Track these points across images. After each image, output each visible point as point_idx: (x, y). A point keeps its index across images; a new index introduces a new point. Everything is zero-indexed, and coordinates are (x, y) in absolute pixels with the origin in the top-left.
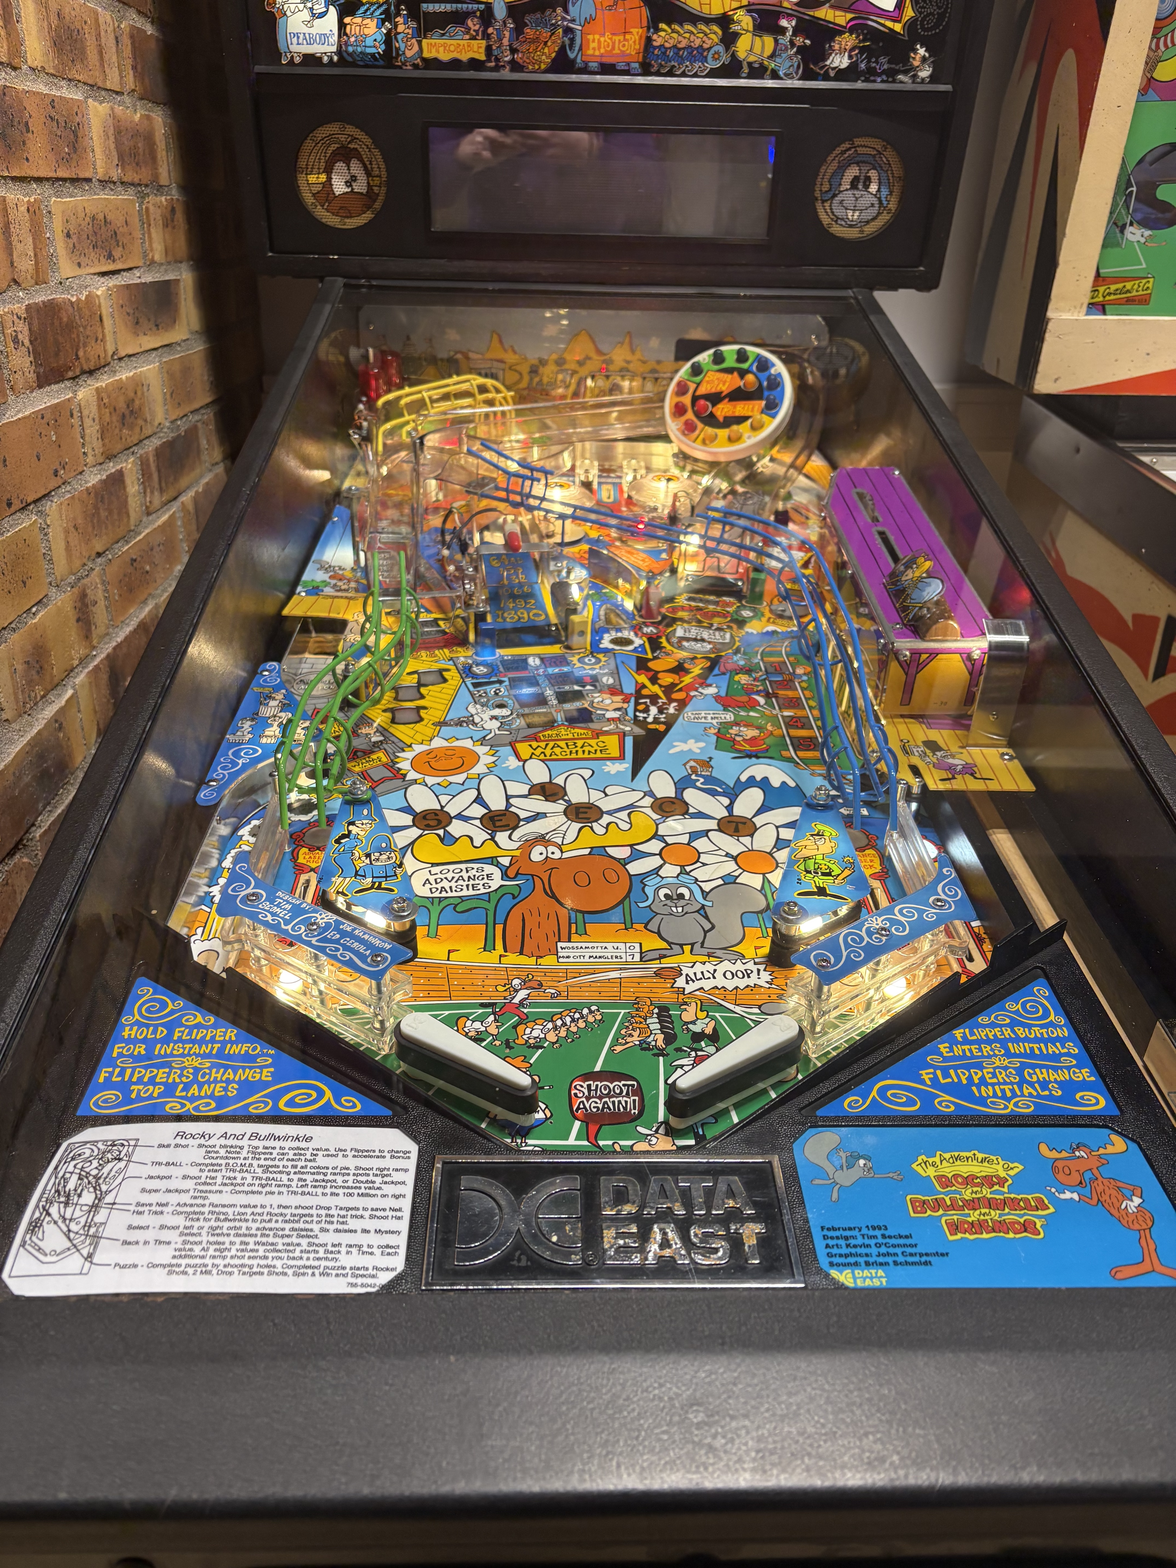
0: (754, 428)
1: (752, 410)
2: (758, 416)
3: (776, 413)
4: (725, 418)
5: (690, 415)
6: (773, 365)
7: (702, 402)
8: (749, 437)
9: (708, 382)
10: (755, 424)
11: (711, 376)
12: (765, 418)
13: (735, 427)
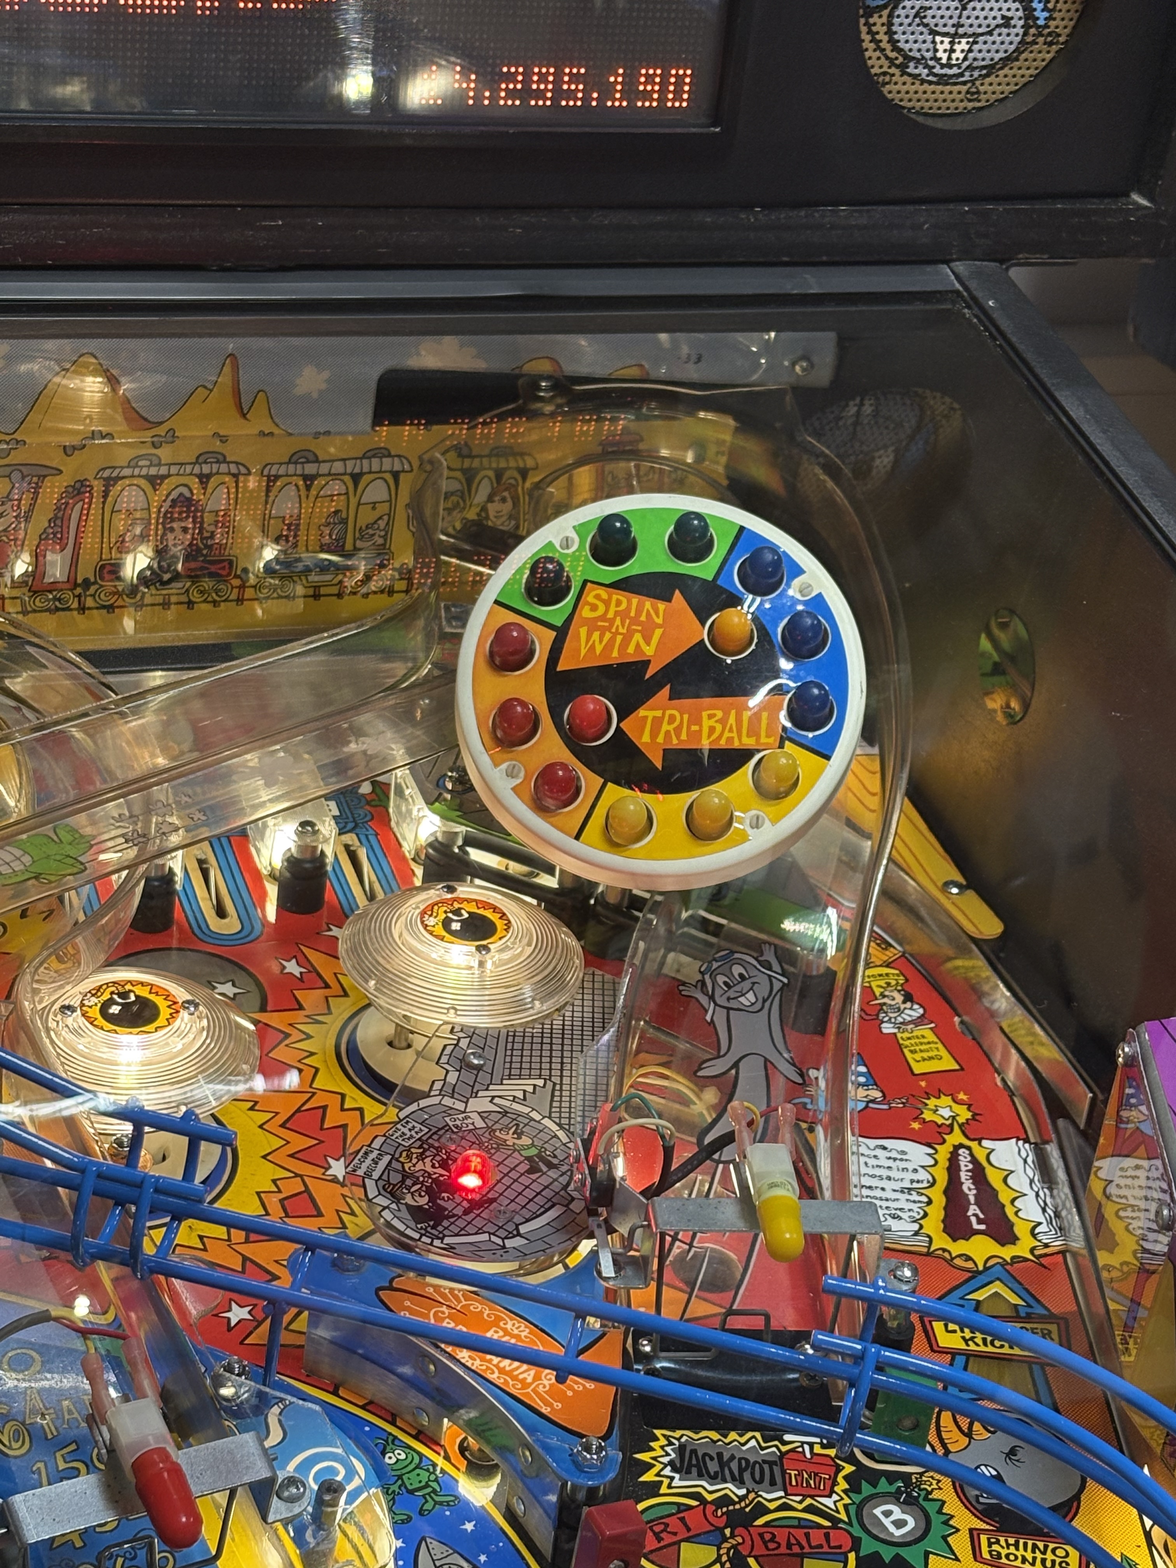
0: (764, 792)
1: (754, 730)
2: (773, 749)
3: (833, 740)
4: (670, 756)
5: (549, 743)
6: (798, 571)
7: (584, 696)
8: (756, 824)
9: (592, 625)
10: (769, 778)
11: (597, 605)
12: (799, 757)
13: (705, 789)
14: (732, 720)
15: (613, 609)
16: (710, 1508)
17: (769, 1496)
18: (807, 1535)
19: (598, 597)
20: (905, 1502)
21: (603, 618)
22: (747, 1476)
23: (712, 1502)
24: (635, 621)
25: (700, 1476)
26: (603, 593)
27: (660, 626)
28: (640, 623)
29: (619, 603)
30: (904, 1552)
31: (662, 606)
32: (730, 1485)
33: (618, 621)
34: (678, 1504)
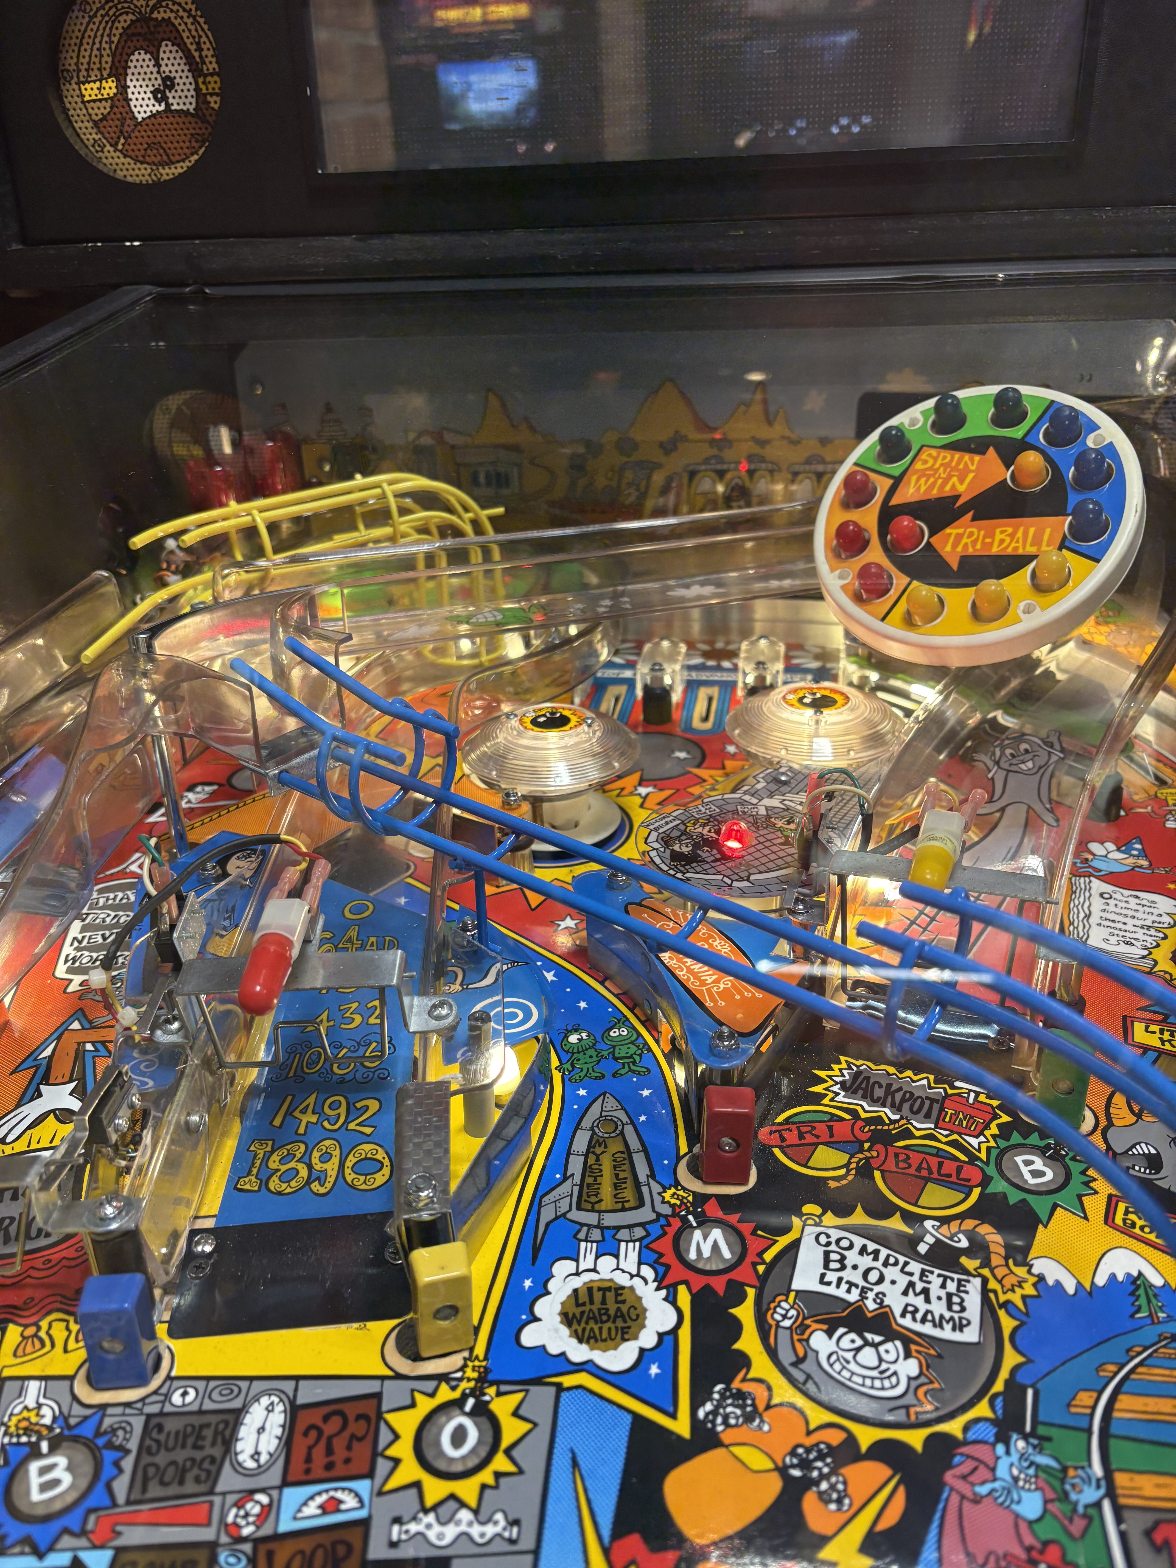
0: (1039, 587)
1: (1037, 541)
2: (1052, 556)
3: (1104, 549)
4: (965, 560)
5: (875, 554)
6: (1094, 427)
7: (906, 521)
8: (1028, 611)
9: (922, 474)
10: (1044, 577)
11: (928, 460)
12: (1072, 560)
13: (990, 585)
14: (1020, 534)
15: (939, 462)
16: (860, 1123)
17: (919, 1126)
18: (940, 1165)
19: (930, 455)
20: (1050, 1157)
21: (930, 468)
22: (906, 1106)
23: (865, 1120)
24: (955, 469)
25: (864, 1097)
26: (934, 452)
27: (972, 471)
28: (958, 470)
29: (945, 458)
30: (1030, 1198)
31: (977, 458)
32: (887, 1110)
33: (942, 470)
34: (832, 1115)
